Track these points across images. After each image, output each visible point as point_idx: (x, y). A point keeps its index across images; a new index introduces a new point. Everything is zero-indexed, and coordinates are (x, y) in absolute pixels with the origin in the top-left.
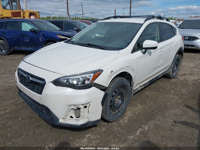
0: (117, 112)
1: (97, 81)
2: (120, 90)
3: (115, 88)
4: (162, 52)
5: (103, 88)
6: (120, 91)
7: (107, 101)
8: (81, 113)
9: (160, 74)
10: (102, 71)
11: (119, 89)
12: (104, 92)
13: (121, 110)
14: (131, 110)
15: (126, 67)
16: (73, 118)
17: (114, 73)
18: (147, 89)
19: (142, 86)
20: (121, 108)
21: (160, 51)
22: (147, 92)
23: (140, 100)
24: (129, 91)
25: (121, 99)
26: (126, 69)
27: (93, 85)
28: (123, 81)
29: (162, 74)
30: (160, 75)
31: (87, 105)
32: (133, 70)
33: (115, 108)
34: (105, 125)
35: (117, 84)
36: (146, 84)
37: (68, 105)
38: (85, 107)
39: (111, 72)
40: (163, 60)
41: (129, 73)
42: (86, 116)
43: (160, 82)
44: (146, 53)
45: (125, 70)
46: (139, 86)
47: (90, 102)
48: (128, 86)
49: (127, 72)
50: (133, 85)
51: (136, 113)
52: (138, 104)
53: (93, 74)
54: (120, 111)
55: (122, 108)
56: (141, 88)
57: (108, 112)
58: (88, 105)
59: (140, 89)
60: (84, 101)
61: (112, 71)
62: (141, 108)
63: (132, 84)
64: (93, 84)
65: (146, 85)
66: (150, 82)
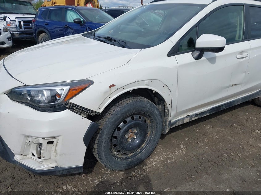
0: (132, 156)
1: (76, 101)
2: (136, 120)
3: (119, 115)
4: (244, 59)
5: (92, 114)
6: (135, 122)
7: (101, 137)
8: (42, 152)
9: (238, 98)
10: (91, 83)
11: (133, 118)
12: (91, 122)
13: (139, 153)
14: (163, 154)
15: (148, 81)
16: (34, 156)
17: (117, 89)
18: (211, 122)
19: (192, 116)
20: (141, 149)
21: (239, 56)
22: (208, 126)
23: (188, 140)
24: (157, 123)
25: (140, 134)
26: (148, 84)
27: (68, 107)
28: (140, 104)
29: (243, 98)
30: (238, 100)
31: (53, 140)
32: (165, 86)
33: (123, 149)
34: (105, 173)
35: (126, 109)
36: (202, 113)
37: (24, 135)
38: (51, 143)
39: (110, 87)
40: (244, 74)
41: (156, 92)
42: (53, 157)
43: (241, 112)
44: (203, 58)
45: (146, 85)
46: (185, 116)
47: (58, 136)
48: (154, 115)
49: (152, 91)
50: (167, 113)
51: (169, 162)
52: (182, 146)
53: (68, 87)
54: (137, 155)
55: (143, 150)
56: (191, 119)
57: (104, 156)
58: (55, 141)
59: (187, 120)
60: (45, 132)
61: (113, 85)
62: (182, 154)
63: (166, 111)
64: (69, 104)
65: (203, 115)
66: (213, 111)
